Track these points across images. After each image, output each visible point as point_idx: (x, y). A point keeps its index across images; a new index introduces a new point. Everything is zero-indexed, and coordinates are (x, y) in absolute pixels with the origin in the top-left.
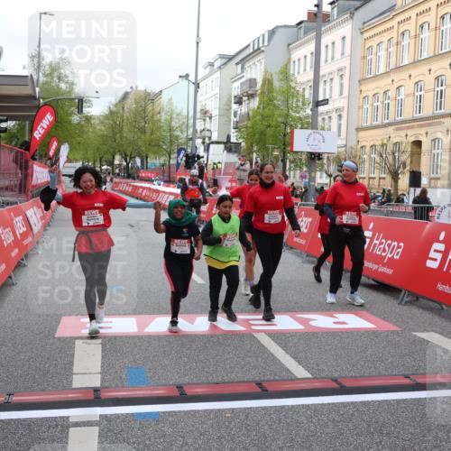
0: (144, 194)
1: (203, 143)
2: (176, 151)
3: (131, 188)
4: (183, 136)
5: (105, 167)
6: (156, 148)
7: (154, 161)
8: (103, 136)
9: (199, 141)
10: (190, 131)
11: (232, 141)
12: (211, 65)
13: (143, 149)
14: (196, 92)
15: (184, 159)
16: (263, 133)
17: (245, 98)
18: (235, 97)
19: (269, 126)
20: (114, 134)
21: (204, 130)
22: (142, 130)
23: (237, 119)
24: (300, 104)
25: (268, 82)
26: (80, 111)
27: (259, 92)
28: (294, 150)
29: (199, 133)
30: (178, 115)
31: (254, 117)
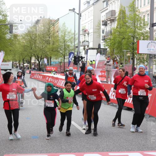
0: (49, 80)
1: (84, 49)
2: (68, 54)
3: (42, 77)
4: (72, 45)
5: (26, 64)
6: (56, 53)
7: (55, 60)
8: (24, 46)
9: (82, 48)
10: (77, 42)
11: (101, 48)
12: (88, 3)
13: (49, 53)
14: (80, 19)
15: (73, 59)
16: (120, 43)
17: (109, 22)
18: (103, 21)
19: (124, 38)
20: (31, 45)
21: (84, 41)
22: (48, 42)
23: (105, 34)
24: (142, 25)
25: (122, 12)
26: (11, 32)
27: (117, 18)
28: (140, 53)
29: (81, 43)
30: (69, 33)
31: (115, 33)
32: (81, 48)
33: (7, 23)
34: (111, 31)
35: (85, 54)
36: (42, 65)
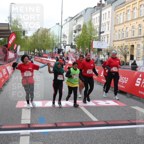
0: (44, 62)
1: (64, 45)
2: (55, 48)
3: (40, 60)
4: (57, 43)
5: (32, 53)
6: (48, 47)
7: (48, 51)
8: (31, 43)
10: (60, 41)
11: (73, 45)
12: (66, 20)
13: (44, 47)
14: (61, 29)
15: (57, 50)
16: (83, 42)
17: (77, 31)
18: (74, 30)
19: (85, 40)
20: (35, 42)
21: (64, 41)
22: (44, 41)
23: (75, 38)
24: (95, 33)
25: (85, 26)
26: (24, 35)
27: (82, 29)
28: (93, 48)
29: (62, 42)
30: (56, 36)
31: (80, 37)
32: (62, 45)
33: (22, 30)
34: (78, 36)
35: (64, 48)
36: (41, 53)
